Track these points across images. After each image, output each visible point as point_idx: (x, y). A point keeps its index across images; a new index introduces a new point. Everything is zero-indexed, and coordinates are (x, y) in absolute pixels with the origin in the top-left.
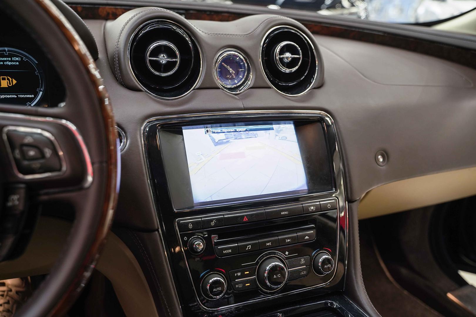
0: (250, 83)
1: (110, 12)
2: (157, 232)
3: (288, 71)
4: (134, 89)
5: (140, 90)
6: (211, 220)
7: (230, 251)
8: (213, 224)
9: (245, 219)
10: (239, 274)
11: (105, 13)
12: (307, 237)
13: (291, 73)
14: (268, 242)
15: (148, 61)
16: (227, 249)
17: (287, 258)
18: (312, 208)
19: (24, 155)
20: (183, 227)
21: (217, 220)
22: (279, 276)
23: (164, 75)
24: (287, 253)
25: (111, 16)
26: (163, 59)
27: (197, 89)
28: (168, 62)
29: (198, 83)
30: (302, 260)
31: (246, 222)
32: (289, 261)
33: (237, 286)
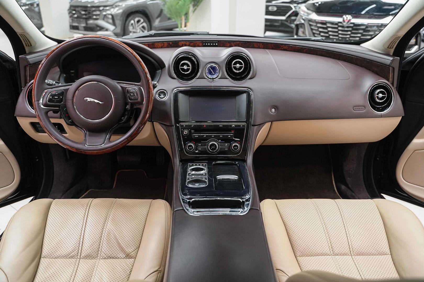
0: (219, 77)
1: (184, 44)
2: (173, 127)
3: (238, 72)
4: (173, 78)
5: (176, 79)
6: (192, 125)
7: (198, 136)
8: (192, 126)
9: (205, 126)
10: (200, 145)
11: (181, 44)
12: (229, 136)
13: (239, 73)
14: (213, 135)
15: (180, 68)
16: (196, 135)
17: (220, 143)
18: (234, 126)
19: (130, 95)
20: (182, 126)
21: (194, 125)
22: (214, 147)
23: (186, 73)
24: (220, 141)
25: (184, 45)
26: (185, 67)
27: (197, 78)
28: (187, 68)
29: (197, 77)
30: (226, 144)
31: (204, 127)
32: (220, 144)
33: (199, 149)
